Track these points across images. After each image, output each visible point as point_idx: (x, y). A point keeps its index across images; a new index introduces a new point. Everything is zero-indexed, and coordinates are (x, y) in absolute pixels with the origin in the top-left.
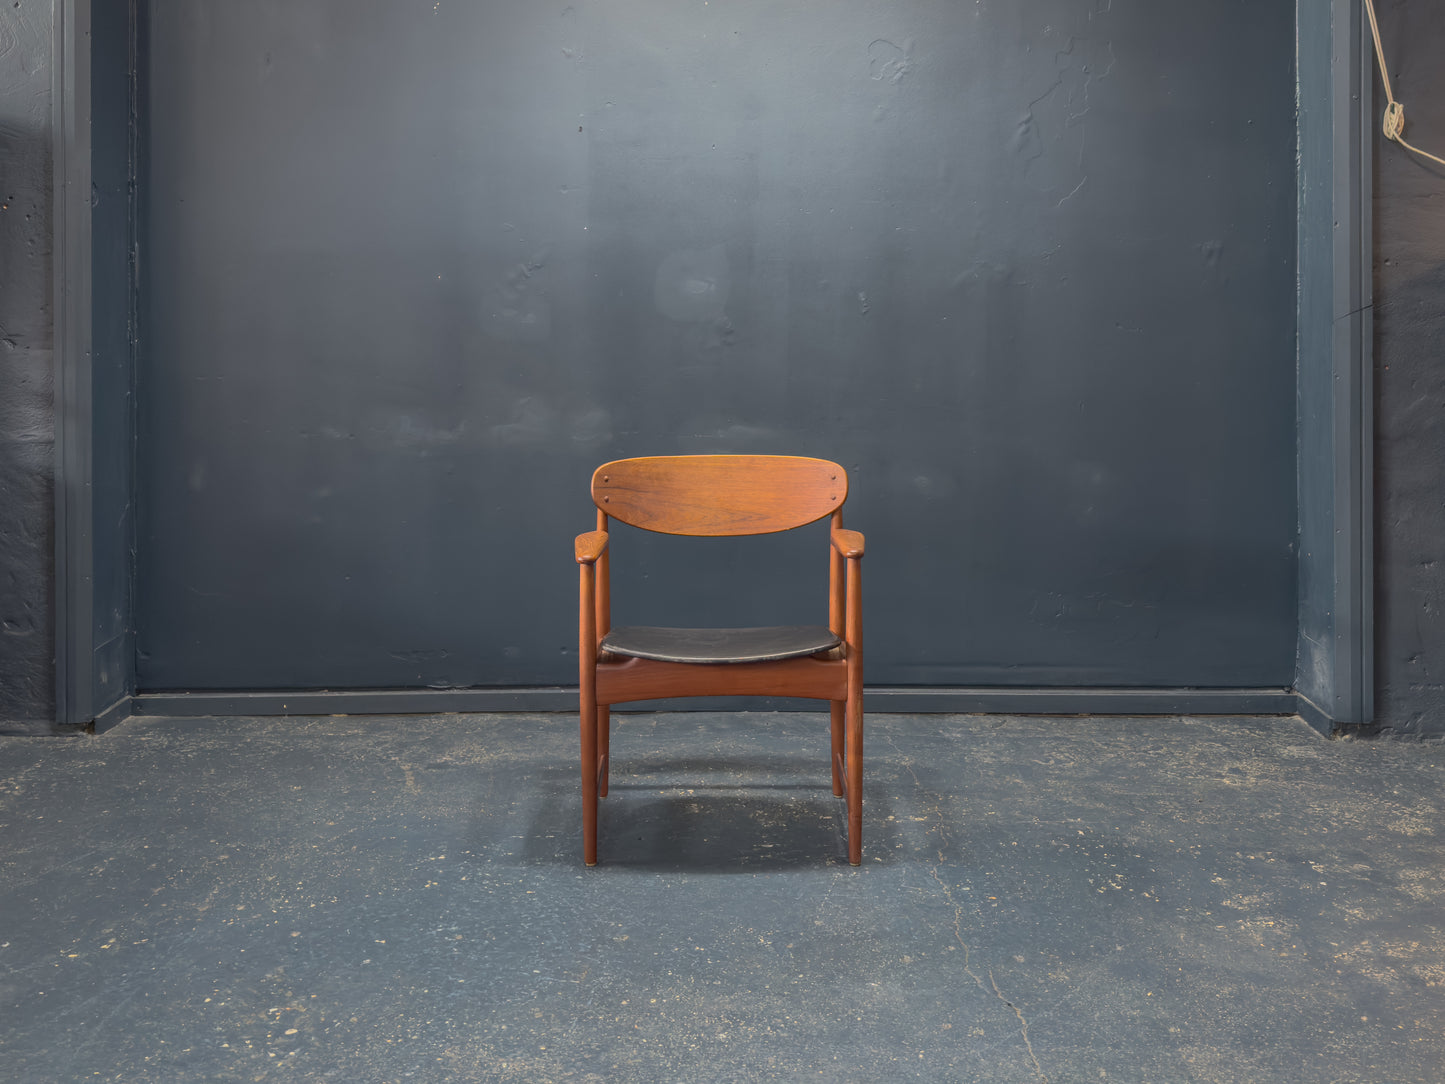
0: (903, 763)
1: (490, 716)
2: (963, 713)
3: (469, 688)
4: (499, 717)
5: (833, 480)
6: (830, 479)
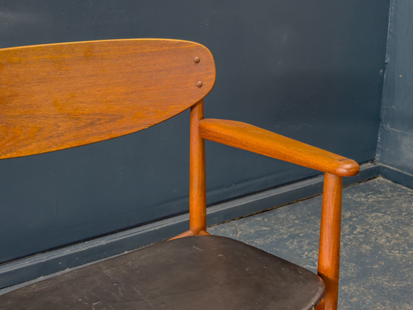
5: (197, 63)
6: (193, 62)
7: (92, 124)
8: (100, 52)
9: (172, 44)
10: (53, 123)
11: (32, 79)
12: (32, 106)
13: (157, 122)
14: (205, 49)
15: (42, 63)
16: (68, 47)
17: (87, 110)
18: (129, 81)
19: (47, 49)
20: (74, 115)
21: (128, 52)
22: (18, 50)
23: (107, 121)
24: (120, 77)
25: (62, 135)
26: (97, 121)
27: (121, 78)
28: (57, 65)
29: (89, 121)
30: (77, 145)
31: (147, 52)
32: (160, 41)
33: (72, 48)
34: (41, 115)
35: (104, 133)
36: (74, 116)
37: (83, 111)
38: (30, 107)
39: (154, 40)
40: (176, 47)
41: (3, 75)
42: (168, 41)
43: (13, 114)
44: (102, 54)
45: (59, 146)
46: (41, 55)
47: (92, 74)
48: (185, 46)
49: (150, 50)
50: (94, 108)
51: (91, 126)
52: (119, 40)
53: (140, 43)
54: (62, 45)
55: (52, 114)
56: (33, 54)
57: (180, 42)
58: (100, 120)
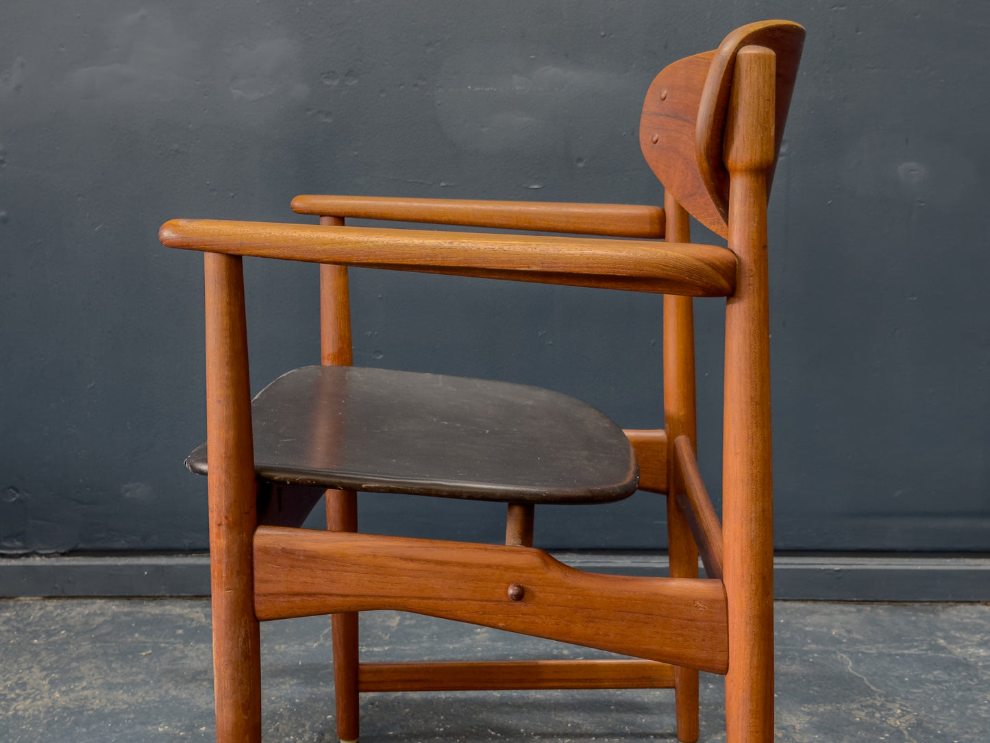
0: (891, 721)
1: (99, 603)
2: (972, 602)
3: (63, 555)
4: (114, 607)
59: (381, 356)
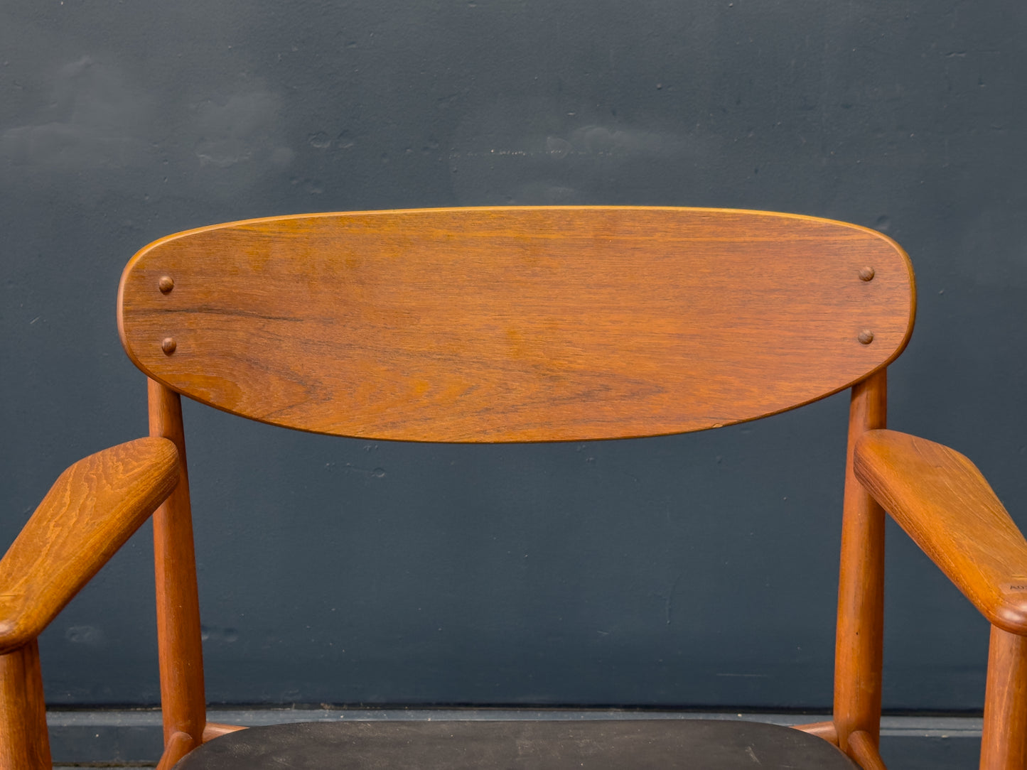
5: (866, 283)
6: (856, 280)
7: (588, 396)
8: (631, 233)
9: (809, 230)
10: (498, 379)
11: (469, 279)
12: (457, 337)
13: (745, 417)
14: (892, 249)
15: (497, 246)
16: (560, 217)
17: (580, 361)
18: (689, 306)
19: (512, 216)
20: (548, 370)
21: (699, 239)
22: (448, 214)
23: (623, 394)
24: (669, 296)
25: (515, 409)
26: (600, 390)
27: (671, 297)
28: (528, 252)
29: (582, 388)
30: (545, 439)
31: (745, 242)
32: (780, 219)
33: (568, 219)
34: (474, 358)
35: (613, 421)
36: (548, 372)
37: (571, 362)
38: (453, 339)
39: (766, 216)
40: (817, 236)
41: (407, 264)
42: (799, 220)
43: (414, 349)
44: (635, 238)
45: (503, 435)
46: (497, 229)
47: (605, 281)
48: (841, 235)
49: (753, 239)
50: (598, 359)
51: (584, 401)
52: (680, 209)
53: (731, 219)
54: (548, 211)
55: (499, 359)
56: (480, 225)
57: (831, 226)
58: (608, 389)
59: (383, 475)
